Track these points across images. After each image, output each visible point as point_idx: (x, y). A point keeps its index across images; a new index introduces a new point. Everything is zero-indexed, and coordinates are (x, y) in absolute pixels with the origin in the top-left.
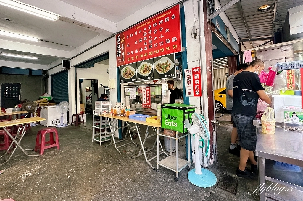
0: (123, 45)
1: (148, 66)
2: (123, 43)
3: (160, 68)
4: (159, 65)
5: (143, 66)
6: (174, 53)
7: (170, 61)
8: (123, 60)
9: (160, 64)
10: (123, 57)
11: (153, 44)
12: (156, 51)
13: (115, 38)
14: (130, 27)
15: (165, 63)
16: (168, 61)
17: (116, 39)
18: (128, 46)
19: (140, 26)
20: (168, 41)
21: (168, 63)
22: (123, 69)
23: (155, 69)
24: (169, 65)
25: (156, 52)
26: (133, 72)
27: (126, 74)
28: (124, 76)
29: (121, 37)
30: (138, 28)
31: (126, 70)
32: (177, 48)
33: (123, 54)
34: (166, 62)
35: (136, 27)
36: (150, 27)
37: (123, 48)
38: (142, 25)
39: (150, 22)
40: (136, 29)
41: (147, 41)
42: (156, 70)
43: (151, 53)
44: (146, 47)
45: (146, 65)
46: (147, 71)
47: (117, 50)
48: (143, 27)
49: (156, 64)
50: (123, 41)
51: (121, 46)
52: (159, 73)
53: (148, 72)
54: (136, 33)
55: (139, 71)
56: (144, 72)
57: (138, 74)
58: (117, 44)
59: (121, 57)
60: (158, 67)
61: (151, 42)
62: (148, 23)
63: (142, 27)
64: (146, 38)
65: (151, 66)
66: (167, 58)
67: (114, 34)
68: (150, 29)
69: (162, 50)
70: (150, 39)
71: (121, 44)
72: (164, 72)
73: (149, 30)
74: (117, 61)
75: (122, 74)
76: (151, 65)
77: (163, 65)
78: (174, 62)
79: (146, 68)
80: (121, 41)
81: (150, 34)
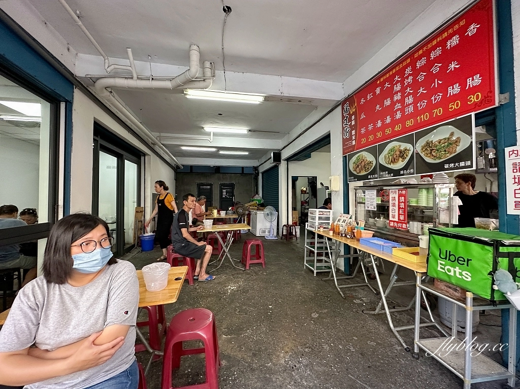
0: (353, 117)
1: (402, 148)
2: (354, 113)
3: (431, 150)
4: (428, 144)
5: (391, 150)
6: (473, 114)
7: (458, 134)
8: (354, 143)
9: (432, 142)
10: (354, 138)
11: (415, 103)
12: (422, 116)
13: (340, 108)
14: (366, 82)
15: (445, 139)
16: (452, 134)
17: (343, 109)
18: (363, 116)
19: (388, 75)
20: (455, 89)
21: (454, 138)
22: (354, 159)
23: (417, 154)
24: (457, 141)
25: (421, 119)
26: (371, 162)
27: (358, 166)
28: (355, 170)
29: (351, 105)
30: (382, 80)
31: (358, 159)
32: (481, 102)
33: (353, 132)
34: (447, 136)
35: (379, 78)
36: (408, 71)
37: (353, 123)
38: (391, 73)
39: (409, 61)
40: (378, 82)
41: (402, 101)
42: (422, 155)
43: (409, 123)
44: (398, 113)
45: (398, 147)
46: (401, 159)
47: (343, 128)
48: (394, 76)
49: (422, 142)
50: (354, 110)
51: (350, 120)
52: (429, 160)
53: (402, 161)
54: (378, 91)
55: (382, 160)
56: (394, 161)
57: (380, 164)
58: (343, 117)
59: (351, 139)
60: (426, 149)
61: (409, 100)
62: (405, 64)
63: (390, 76)
64: (399, 94)
65: (408, 148)
66: (450, 126)
67: (340, 101)
68: (410, 75)
69: (438, 112)
70: (409, 94)
71: (351, 115)
72: (441, 159)
73: (407, 78)
74: (343, 145)
75: (351, 166)
76: (409, 146)
77: (440, 142)
78: (470, 134)
79: (398, 153)
80: (350, 112)
81: (409, 85)
